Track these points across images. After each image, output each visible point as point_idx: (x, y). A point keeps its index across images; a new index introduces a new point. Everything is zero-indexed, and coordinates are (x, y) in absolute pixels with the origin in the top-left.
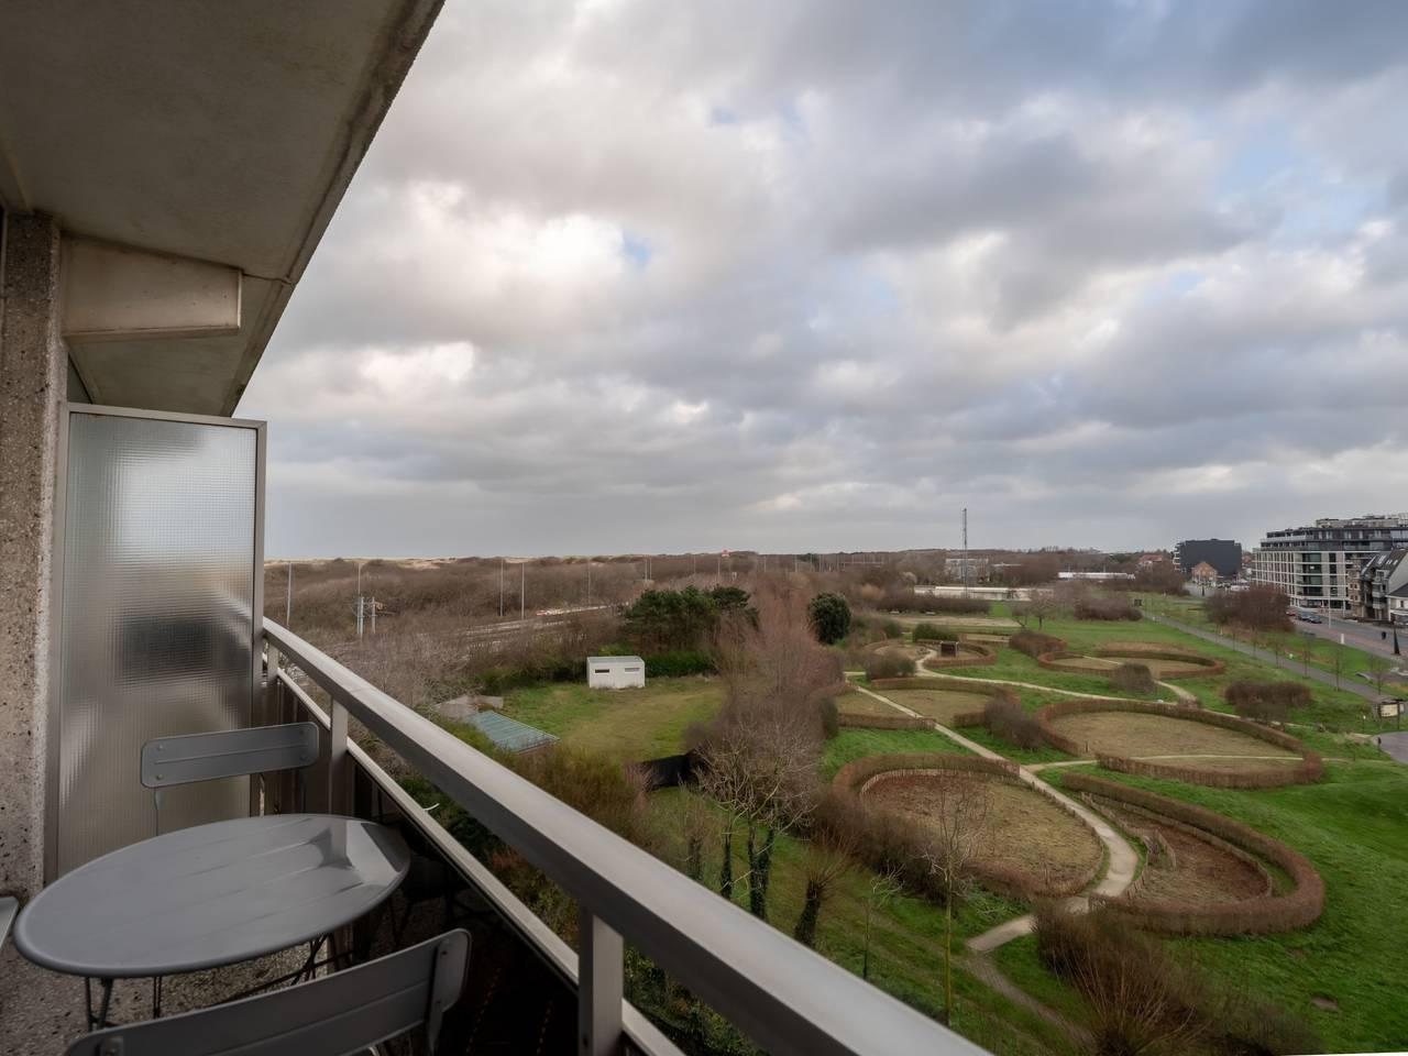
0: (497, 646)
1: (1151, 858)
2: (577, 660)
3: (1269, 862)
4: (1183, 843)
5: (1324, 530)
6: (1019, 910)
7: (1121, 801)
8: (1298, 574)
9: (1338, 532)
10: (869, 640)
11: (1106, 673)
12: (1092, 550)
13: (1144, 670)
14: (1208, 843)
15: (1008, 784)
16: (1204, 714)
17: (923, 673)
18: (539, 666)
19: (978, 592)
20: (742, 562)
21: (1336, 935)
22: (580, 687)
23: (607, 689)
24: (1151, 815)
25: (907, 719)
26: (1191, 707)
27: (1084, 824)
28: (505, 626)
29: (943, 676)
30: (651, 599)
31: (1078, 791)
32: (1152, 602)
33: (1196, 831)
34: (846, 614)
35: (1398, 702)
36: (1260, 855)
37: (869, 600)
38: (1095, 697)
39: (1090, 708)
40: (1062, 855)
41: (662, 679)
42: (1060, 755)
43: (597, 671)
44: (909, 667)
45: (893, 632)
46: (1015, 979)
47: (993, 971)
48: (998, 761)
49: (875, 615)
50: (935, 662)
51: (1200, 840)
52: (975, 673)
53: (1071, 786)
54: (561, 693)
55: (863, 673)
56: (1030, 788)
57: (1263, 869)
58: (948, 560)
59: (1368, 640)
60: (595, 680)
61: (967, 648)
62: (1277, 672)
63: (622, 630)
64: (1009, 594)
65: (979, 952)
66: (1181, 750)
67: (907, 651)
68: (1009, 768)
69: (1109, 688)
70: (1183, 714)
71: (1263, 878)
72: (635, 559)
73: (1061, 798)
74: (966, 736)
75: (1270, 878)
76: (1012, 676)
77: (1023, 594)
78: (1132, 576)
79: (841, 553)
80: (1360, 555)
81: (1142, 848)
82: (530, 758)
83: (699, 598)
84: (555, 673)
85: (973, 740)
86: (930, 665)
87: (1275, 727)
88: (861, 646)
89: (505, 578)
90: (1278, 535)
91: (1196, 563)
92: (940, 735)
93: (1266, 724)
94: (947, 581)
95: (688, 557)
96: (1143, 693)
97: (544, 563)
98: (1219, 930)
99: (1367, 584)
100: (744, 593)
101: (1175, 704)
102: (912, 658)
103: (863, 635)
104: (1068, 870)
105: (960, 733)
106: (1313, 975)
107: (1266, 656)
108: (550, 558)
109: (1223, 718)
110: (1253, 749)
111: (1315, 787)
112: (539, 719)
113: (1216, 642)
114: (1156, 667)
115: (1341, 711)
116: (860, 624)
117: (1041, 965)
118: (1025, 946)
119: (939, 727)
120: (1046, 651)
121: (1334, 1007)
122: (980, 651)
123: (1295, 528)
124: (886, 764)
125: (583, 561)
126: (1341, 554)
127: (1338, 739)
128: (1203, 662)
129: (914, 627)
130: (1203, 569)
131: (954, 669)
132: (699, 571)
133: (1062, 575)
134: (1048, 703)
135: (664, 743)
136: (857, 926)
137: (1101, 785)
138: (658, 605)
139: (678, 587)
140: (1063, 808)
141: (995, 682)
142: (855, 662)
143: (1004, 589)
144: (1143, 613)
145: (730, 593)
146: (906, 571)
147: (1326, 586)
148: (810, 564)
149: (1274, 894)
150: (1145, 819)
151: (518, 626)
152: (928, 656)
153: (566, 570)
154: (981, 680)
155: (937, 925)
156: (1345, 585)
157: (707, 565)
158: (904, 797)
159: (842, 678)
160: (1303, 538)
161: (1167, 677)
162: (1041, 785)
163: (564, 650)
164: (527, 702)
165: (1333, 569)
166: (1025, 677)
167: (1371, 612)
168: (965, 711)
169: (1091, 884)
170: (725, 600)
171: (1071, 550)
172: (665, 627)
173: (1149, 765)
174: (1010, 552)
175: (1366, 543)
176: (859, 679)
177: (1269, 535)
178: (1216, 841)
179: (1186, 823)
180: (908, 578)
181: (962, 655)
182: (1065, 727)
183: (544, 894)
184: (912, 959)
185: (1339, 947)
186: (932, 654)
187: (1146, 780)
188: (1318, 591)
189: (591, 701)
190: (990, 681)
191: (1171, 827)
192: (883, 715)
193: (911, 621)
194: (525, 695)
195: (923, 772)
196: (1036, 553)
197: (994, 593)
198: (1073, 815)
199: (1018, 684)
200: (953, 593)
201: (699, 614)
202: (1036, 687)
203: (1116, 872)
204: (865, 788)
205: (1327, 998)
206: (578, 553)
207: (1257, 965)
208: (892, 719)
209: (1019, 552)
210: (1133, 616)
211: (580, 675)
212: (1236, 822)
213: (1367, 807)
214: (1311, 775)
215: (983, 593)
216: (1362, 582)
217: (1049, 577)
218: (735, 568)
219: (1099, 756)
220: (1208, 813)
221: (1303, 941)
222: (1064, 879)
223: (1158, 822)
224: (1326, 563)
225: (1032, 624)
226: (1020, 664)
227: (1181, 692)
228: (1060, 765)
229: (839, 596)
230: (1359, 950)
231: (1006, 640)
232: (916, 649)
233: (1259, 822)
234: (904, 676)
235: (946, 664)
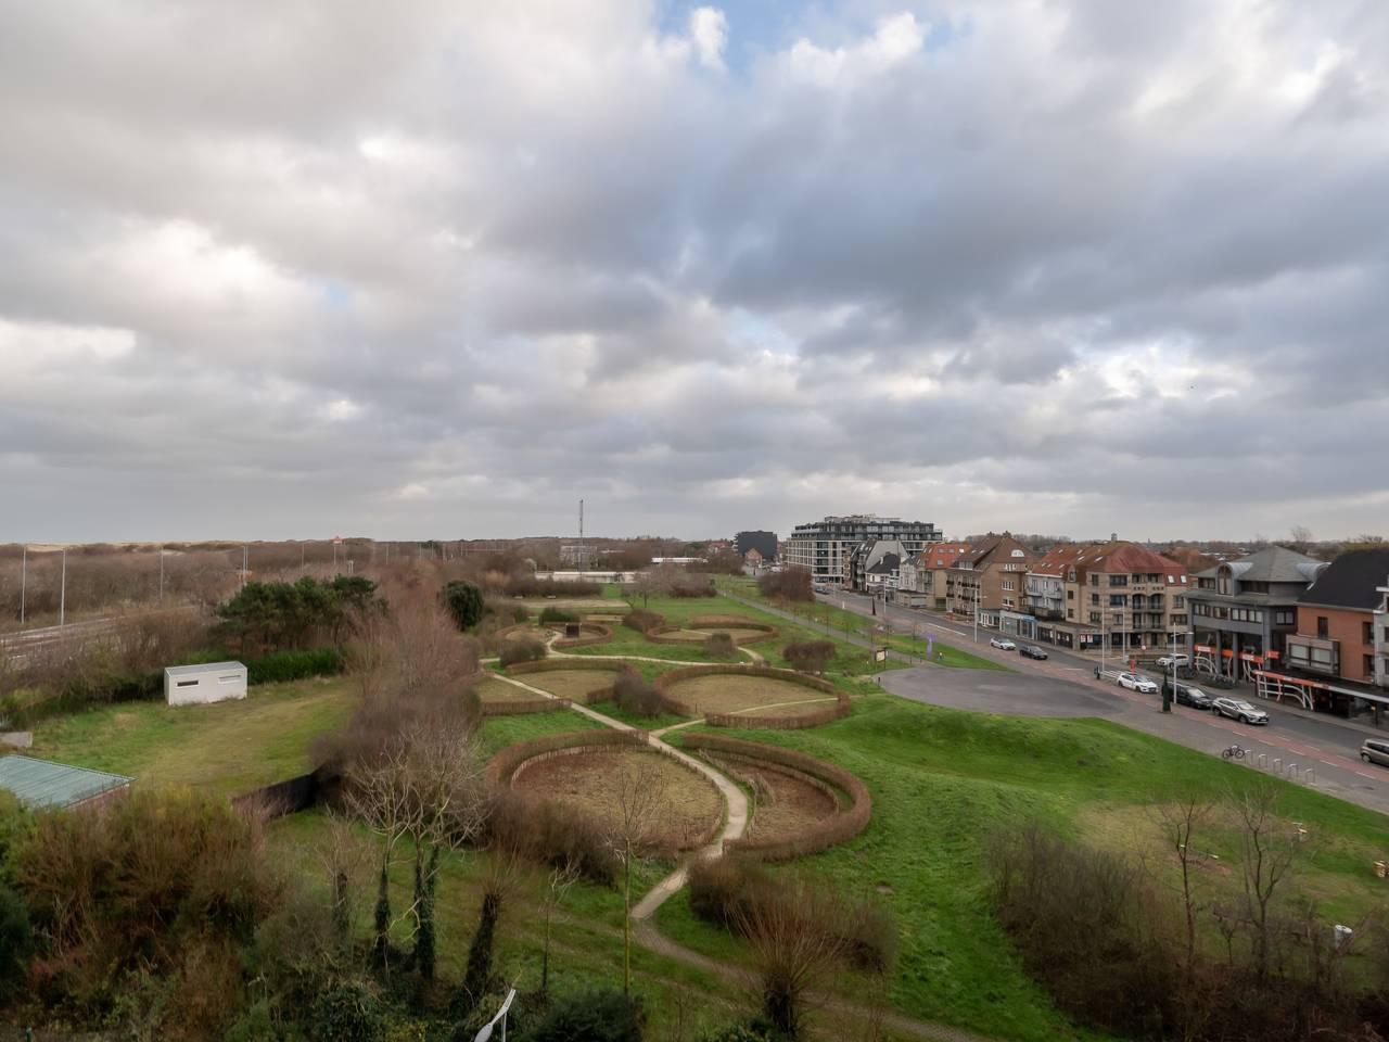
0: (19, 662)
1: (757, 797)
2: (151, 671)
3: (833, 785)
4: (775, 780)
5: (830, 525)
6: (669, 868)
7: (727, 752)
8: (814, 558)
9: (838, 526)
10: (499, 627)
11: (701, 642)
12: (673, 539)
13: (726, 638)
14: (791, 777)
15: (641, 752)
16: (772, 671)
17: (553, 655)
18: (92, 685)
19: (591, 576)
20: (357, 549)
21: (881, 833)
22: (157, 707)
23: (194, 705)
24: (751, 761)
25: (545, 701)
26: (763, 665)
27: (705, 777)
28: (34, 634)
29: (570, 656)
30: (255, 592)
31: (695, 748)
32: (722, 581)
33: (783, 769)
34: (478, 599)
35: (885, 649)
36: (825, 780)
37: (496, 586)
38: (695, 664)
39: (694, 674)
40: (692, 809)
41: (268, 686)
42: (676, 719)
43: (180, 684)
44: (540, 651)
45: (521, 616)
46: (676, 938)
47: (656, 936)
48: (631, 732)
49: (504, 601)
50: (563, 643)
51: (786, 775)
52: (599, 651)
53: (690, 746)
54: (125, 717)
55: (498, 660)
56: (658, 752)
57: (830, 791)
58: (563, 548)
59: (857, 606)
60: (176, 695)
61: (588, 628)
62: (810, 632)
63: (218, 632)
64: (616, 578)
65: (641, 920)
66: (761, 702)
67: (537, 634)
68: (641, 737)
69: (703, 656)
70: (757, 672)
71: (830, 799)
72: (222, 547)
73: (684, 757)
74: (598, 711)
75: (836, 798)
76: (628, 651)
77: (628, 576)
78: (705, 561)
79: (463, 541)
80: (850, 543)
81: (749, 790)
82: (94, 814)
83: (317, 591)
84: (116, 691)
85: (605, 714)
86: (558, 647)
87: (818, 676)
88: (491, 632)
89: (30, 572)
90: (803, 528)
91: (747, 550)
92: (577, 714)
93: (812, 674)
94: (563, 567)
95: (291, 545)
96: (728, 657)
97: (89, 551)
98: (813, 848)
99: (854, 564)
100: (370, 582)
101: (751, 664)
102: (541, 640)
103: (493, 621)
104: (699, 822)
105: (594, 709)
106: (874, 869)
107: (801, 621)
108: (99, 545)
109: (784, 672)
110: (807, 695)
111: (849, 719)
112: (93, 754)
113: (769, 612)
114: (735, 635)
115: (853, 659)
116: (490, 611)
117: (693, 918)
118: (679, 903)
119: (575, 706)
120: (652, 627)
121: (890, 891)
122: (600, 629)
123: (812, 523)
124: (530, 751)
125: (149, 549)
126: (839, 543)
127: (856, 681)
128: (763, 628)
129: (541, 611)
130: (752, 555)
131: (579, 648)
132: (308, 559)
133: (656, 560)
134: (661, 673)
135: (280, 762)
136: (527, 926)
137: (712, 741)
138: (265, 599)
139: (291, 578)
140: (686, 766)
141: (616, 657)
142: (490, 648)
143: (613, 573)
144: (720, 592)
145: (354, 583)
146: (527, 558)
147: (830, 566)
148: (432, 551)
149: (841, 810)
150: (747, 765)
151: (56, 633)
152: (555, 638)
153: (127, 559)
154: (605, 657)
155: (601, 904)
156: (839, 566)
157: (319, 553)
158: (551, 780)
159: (477, 666)
160: (818, 530)
161: (743, 642)
162: (666, 748)
163: (131, 660)
164: (71, 735)
165: (835, 554)
166: (640, 651)
167: (856, 584)
168: (593, 689)
169: (720, 830)
170: (348, 591)
171: (659, 539)
172: (275, 625)
173: (744, 718)
174: (612, 540)
175: (853, 534)
176: (494, 666)
177: (797, 528)
178: (798, 774)
179: (775, 762)
180: (529, 564)
181: (584, 635)
182: (678, 693)
183: (122, 995)
184: (583, 945)
185: (883, 842)
186: (558, 636)
187: (744, 731)
188: (825, 570)
189: (173, 721)
190: (612, 657)
191: (765, 768)
192: (523, 700)
193: (537, 606)
194: (72, 724)
195: (567, 752)
196: (632, 541)
197: (604, 577)
198: (695, 771)
199: (634, 658)
200: (570, 578)
201: (316, 608)
202: (649, 659)
203: (733, 816)
204: (515, 776)
205: (884, 884)
206: (142, 539)
207: (839, 871)
208: (530, 704)
209: (620, 540)
210: (711, 594)
211: (157, 690)
212: (809, 756)
213: (880, 730)
214: (844, 711)
215: (594, 577)
216: (851, 563)
217: (647, 563)
218: (350, 556)
219: (707, 715)
220: (789, 751)
221: (862, 843)
222: (698, 832)
223: (757, 766)
224: (831, 549)
225: (639, 603)
226: (634, 640)
227: (754, 655)
228: (678, 727)
229: (470, 583)
230: (895, 841)
231: (619, 619)
232: (543, 632)
233: (822, 754)
234: (536, 659)
235: (572, 645)
